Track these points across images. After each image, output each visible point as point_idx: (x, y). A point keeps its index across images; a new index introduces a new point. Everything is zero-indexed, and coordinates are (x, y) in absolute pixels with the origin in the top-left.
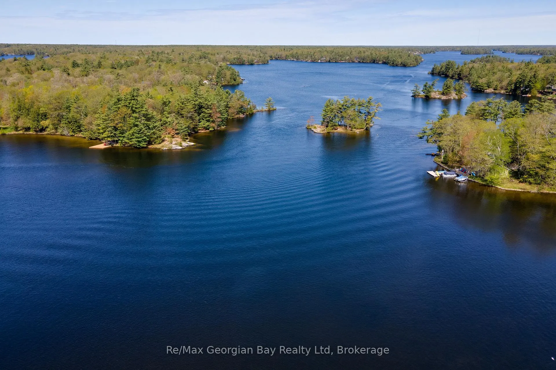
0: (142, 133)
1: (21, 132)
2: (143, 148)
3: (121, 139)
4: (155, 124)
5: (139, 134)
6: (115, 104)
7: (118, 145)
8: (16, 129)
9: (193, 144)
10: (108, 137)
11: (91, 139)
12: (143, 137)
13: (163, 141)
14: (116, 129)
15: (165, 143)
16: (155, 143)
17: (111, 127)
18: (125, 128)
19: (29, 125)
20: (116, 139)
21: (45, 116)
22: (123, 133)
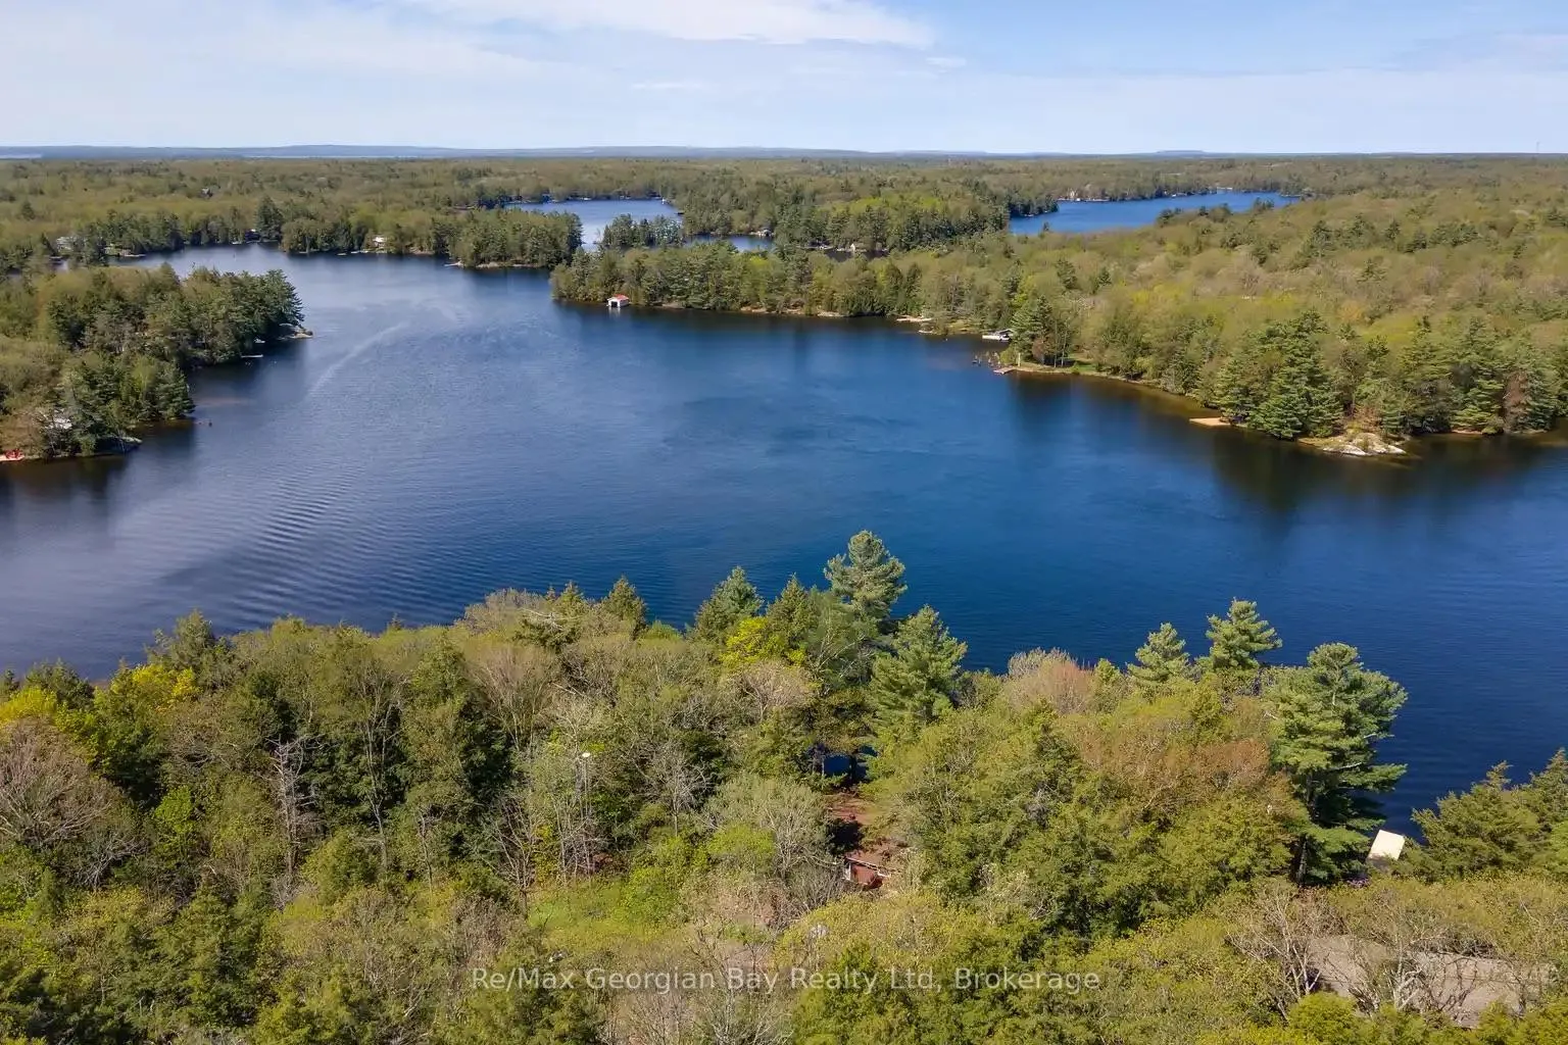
0: (1291, 408)
1: (1104, 374)
2: (1286, 439)
3: (1251, 413)
4: (1326, 395)
5: (1283, 408)
6: (1263, 341)
7: (1245, 425)
8: (1099, 368)
9: (1400, 451)
10: (1230, 405)
11: (1207, 406)
12: (1291, 417)
13: (1336, 433)
14: (1246, 392)
15: (1340, 439)
16: (1316, 433)
17: (1239, 386)
18: (1265, 394)
19: (1118, 363)
20: (1244, 412)
21: (1146, 349)
22: (1256, 403)
